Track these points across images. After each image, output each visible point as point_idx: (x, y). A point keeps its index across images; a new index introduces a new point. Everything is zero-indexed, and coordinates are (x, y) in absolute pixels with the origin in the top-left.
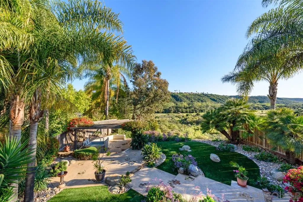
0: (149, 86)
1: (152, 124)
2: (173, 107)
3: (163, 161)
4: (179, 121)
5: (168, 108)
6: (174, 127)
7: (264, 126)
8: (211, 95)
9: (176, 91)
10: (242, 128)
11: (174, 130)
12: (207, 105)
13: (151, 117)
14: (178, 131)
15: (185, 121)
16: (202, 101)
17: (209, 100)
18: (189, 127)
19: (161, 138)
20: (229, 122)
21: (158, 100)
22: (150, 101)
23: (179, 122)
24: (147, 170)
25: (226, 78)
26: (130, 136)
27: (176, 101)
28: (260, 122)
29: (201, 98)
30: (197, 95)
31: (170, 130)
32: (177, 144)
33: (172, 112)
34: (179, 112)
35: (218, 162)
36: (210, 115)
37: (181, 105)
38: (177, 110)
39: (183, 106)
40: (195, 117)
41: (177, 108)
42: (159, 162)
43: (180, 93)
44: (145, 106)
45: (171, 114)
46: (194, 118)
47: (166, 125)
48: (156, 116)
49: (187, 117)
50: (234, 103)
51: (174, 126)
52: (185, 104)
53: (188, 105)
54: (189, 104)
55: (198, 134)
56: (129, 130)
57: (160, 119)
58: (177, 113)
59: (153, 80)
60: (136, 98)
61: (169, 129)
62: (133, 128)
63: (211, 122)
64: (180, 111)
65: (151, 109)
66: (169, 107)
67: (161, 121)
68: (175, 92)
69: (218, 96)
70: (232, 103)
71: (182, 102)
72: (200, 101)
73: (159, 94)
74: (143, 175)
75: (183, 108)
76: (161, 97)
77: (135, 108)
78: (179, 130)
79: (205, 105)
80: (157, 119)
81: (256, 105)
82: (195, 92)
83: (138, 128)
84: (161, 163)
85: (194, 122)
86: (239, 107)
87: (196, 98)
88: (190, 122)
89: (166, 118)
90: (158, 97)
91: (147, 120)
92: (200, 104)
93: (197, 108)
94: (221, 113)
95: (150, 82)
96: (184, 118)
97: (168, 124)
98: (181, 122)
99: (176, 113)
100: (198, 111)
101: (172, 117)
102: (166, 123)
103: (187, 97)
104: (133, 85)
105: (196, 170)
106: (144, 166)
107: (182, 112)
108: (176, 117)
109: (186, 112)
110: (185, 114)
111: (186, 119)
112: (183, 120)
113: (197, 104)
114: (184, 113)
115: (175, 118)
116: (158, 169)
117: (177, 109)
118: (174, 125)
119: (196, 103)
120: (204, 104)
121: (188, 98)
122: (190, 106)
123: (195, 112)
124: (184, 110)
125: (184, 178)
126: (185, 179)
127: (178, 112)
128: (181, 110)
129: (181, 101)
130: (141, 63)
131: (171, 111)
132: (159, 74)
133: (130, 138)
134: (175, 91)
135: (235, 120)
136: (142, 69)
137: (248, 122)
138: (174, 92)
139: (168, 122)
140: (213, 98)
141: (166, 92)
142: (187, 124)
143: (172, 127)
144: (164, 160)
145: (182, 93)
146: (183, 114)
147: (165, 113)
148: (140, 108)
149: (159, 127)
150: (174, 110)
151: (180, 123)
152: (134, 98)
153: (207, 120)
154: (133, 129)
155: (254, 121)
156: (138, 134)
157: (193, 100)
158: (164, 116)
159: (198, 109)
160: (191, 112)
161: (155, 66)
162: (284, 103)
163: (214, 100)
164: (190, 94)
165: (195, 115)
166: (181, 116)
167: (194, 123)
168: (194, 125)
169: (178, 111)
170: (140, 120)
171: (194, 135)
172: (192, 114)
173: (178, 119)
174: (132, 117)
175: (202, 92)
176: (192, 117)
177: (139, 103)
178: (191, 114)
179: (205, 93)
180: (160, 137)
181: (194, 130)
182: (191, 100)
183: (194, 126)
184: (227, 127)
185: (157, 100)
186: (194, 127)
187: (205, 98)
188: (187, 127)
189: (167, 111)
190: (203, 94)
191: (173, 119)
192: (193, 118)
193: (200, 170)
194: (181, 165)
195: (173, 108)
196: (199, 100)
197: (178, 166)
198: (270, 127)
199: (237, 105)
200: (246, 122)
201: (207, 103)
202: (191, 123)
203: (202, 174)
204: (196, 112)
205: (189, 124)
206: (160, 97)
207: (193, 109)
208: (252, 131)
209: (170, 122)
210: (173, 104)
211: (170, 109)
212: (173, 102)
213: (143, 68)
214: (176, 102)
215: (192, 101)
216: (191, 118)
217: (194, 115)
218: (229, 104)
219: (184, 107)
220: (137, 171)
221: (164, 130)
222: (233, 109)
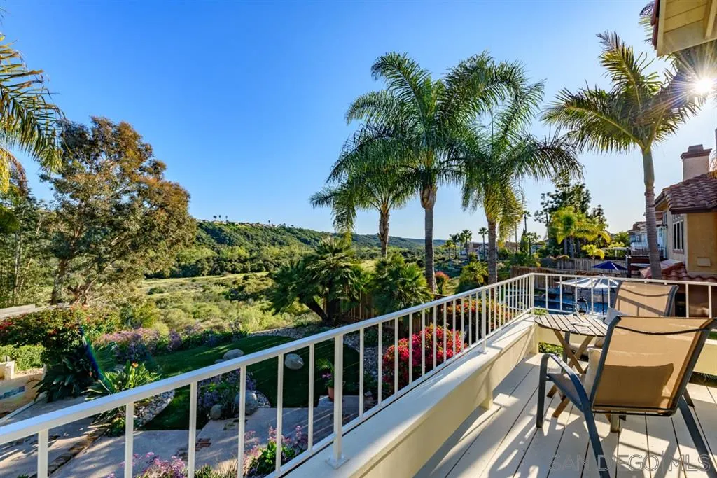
0: (125, 199)
1: (134, 311)
2: (208, 259)
3: (165, 406)
4: (224, 294)
5: (193, 262)
6: (210, 310)
7: (370, 287)
8: (300, 230)
9: (218, 217)
10: (342, 294)
11: (208, 320)
12: (292, 252)
13: (132, 290)
14: (219, 319)
15: (240, 294)
16: (281, 244)
17: (297, 241)
18: (249, 306)
19: (162, 346)
20: (323, 284)
21: (156, 240)
22: (128, 243)
23: (223, 297)
24: (109, 446)
25: (318, 197)
26: (38, 361)
27: (218, 243)
28: (367, 279)
29: (279, 236)
30: (271, 229)
31: (198, 320)
32: (210, 352)
33: (205, 272)
34: (225, 273)
35: (300, 367)
36: (288, 274)
37: (229, 253)
38: (219, 267)
39: (237, 257)
40: (264, 282)
41: (218, 260)
42: (150, 412)
43: (229, 224)
44: (105, 261)
45: (202, 280)
46: (262, 283)
47: (185, 310)
48: (154, 286)
49: (246, 282)
50: (331, 248)
51: (210, 308)
52: (242, 252)
53: (248, 254)
54: (252, 251)
55: (269, 320)
56: (33, 342)
57: (166, 295)
58: (219, 274)
59: (140, 182)
60: (71, 233)
61: (194, 318)
62: (50, 331)
63: (290, 288)
64: (227, 270)
65: (131, 268)
66: (196, 259)
67: (169, 299)
68: (213, 219)
69: (313, 233)
70: (327, 248)
71: (232, 245)
72: (276, 243)
73: (159, 225)
74: (92, 466)
75: (236, 261)
76: (165, 233)
77: (63, 267)
78: (224, 316)
79: (287, 252)
80: (156, 296)
81: (373, 251)
82: (266, 223)
83: (72, 328)
84: (158, 412)
85: (262, 292)
86: (340, 255)
87: (268, 237)
88: (252, 294)
89: (185, 291)
90: (155, 233)
91: (114, 302)
92: (276, 250)
93: (270, 259)
94: (309, 267)
95: (128, 188)
96: (236, 287)
97: (190, 305)
98: (230, 297)
99: (216, 275)
100: (273, 266)
101: (203, 286)
102: (184, 304)
103: (246, 233)
104: (54, 191)
105: (253, 399)
106: (95, 439)
107: (234, 272)
108: (216, 284)
109: (245, 270)
110: (240, 277)
111: (241, 288)
112: (236, 290)
113: (270, 251)
114: (238, 273)
115: (213, 288)
116: (147, 432)
117: (218, 263)
118: (209, 306)
119: (267, 247)
120: (286, 249)
121: (248, 236)
122: (254, 254)
123: (265, 270)
124: (239, 266)
125: (223, 428)
126: (225, 429)
127: (222, 271)
128: (231, 266)
129: (231, 243)
130: (89, 125)
131: (203, 269)
132: (157, 168)
133: (39, 366)
134: (215, 217)
135: (332, 279)
136: (93, 143)
137: (352, 281)
138: (210, 219)
139: (191, 300)
140: (303, 236)
141: (181, 220)
142: (244, 300)
143: (203, 312)
144: (169, 400)
145: (233, 224)
146: (236, 275)
147: (184, 276)
148: (85, 265)
149: (163, 317)
150: (210, 267)
151: (227, 298)
152: (62, 233)
153: (283, 284)
154: (53, 335)
155: (359, 278)
156: (76, 347)
157: (261, 241)
158: (181, 285)
159: (271, 262)
160: (257, 269)
161: (143, 141)
162: (407, 247)
163: (305, 241)
164: (253, 227)
165: (266, 276)
166: (231, 280)
167: (262, 296)
168: (260, 299)
169: (223, 269)
170: (85, 303)
171: (260, 324)
172: (259, 274)
173: (221, 289)
174: (49, 298)
175: (282, 224)
176: (258, 282)
177: (81, 252)
178: (255, 276)
179: (288, 225)
180: (160, 343)
181: (261, 313)
182: (255, 242)
183: (262, 301)
184: (320, 295)
185: (153, 241)
186: (260, 306)
187: (288, 237)
188: (243, 307)
189: (191, 271)
190: (284, 228)
191: (208, 291)
192: (259, 285)
193: (262, 397)
194: (216, 399)
195: (208, 262)
196: (274, 242)
197: (208, 405)
198: (377, 287)
199: (337, 251)
200: (348, 283)
201: (292, 247)
202: (255, 296)
203: (266, 404)
204: (267, 270)
205: (250, 300)
206: (163, 233)
207: (261, 262)
208: (357, 297)
209: (199, 298)
210: (209, 253)
211: (199, 266)
212: (210, 245)
213: (96, 141)
214: (218, 246)
215: (258, 244)
216: (255, 283)
217: (262, 277)
218: (324, 250)
219: (239, 259)
220: (63, 464)
221: (176, 323)
222: (330, 257)
